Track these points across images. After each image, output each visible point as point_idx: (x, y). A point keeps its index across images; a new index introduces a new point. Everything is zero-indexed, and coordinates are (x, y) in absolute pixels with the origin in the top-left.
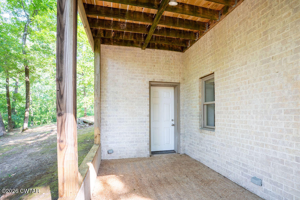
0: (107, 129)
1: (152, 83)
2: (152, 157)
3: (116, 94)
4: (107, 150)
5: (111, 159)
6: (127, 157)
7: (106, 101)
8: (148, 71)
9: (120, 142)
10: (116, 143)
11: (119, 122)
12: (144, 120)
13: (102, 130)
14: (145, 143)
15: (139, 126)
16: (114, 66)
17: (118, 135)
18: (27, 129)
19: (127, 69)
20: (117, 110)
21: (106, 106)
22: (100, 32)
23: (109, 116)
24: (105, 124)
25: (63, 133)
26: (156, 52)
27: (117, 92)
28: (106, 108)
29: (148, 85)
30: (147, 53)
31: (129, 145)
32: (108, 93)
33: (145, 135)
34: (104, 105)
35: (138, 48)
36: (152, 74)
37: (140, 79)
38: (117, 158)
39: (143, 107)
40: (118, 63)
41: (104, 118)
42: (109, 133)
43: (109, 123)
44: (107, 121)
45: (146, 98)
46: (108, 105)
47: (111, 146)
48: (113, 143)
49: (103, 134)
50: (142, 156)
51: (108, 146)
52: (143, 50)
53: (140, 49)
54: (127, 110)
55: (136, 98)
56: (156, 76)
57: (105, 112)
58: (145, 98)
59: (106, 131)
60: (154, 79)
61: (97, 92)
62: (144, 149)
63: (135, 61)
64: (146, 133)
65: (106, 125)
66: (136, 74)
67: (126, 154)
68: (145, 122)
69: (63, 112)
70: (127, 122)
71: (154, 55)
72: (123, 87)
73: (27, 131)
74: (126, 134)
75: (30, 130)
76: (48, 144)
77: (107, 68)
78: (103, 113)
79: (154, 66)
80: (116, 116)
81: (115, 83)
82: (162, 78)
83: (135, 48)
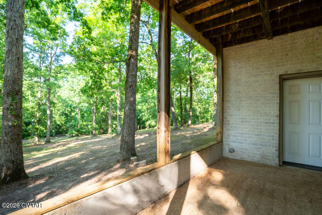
0: (230, 128)
1: (284, 77)
2: (281, 168)
3: (238, 93)
4: (228, 149)
5: (232, 158)
6: (249, 160)
7: (229, 101)
8: (277, 63)
9: (242, 142)
10: (238, 143)
11: (242, 122)
12: (272, 121)
13: (225, 129)
14: (273, 149)
15: (265, 127)
16: (236, 66)
17: (240, 135)
18: (190, 125)
19: (250, 67)
20: (239, 110)
21: (228, 106)
22: (219, 38)
23: (232, 115)
24: (227, 123)
25: (160, 123)
26: (290, 36)
27: (239, 92)
28: (228, 107)
29: (277, 80)
30: (276, 42)
31: (252, 148)
32: (231, 93)
33: (273, 139)
34: (227, 105)
35: (263, 40)
36: (284, 66)
37: (266, 74)
38: (238, 158)
39: (270, 106)
40: (240, 62)
41: (227, 118)
42: (231, 132)
43: (231, 122)
44: (229, 120)
45: (275, 95)
46: (230, 105)
47: (233, 145)
48: (235, 142)
49: (225, 133)
50: (268, 162)
51: (229, 144)
52: (271, 41)
53: (266, 40)
54: (250, 109)
55: (262, 97)
56: (290, 67)
57: (227, 111)
58: (273, 95)
59: (229, 130)
60: (287, 72)
61: (220, 93)
62: (271, 154)
63: (259, 56)
64: (274, 136)
65: (229, 124)
66: (261, 70)
67: (248, 157)
68: (273, 123)
69: (160, 110)
70: (250, 122)
71: (286, 42)
72: (246, 86)
73: (190, 126)
74: (249, 135)
75: (193, 126)
76: (197, 138)
77: (230, 70)
78: (226, 112)
79: (287, 55)
80: (239, 115)
81: (237, 83)
82: (300, 68)
83: (259, 41)
